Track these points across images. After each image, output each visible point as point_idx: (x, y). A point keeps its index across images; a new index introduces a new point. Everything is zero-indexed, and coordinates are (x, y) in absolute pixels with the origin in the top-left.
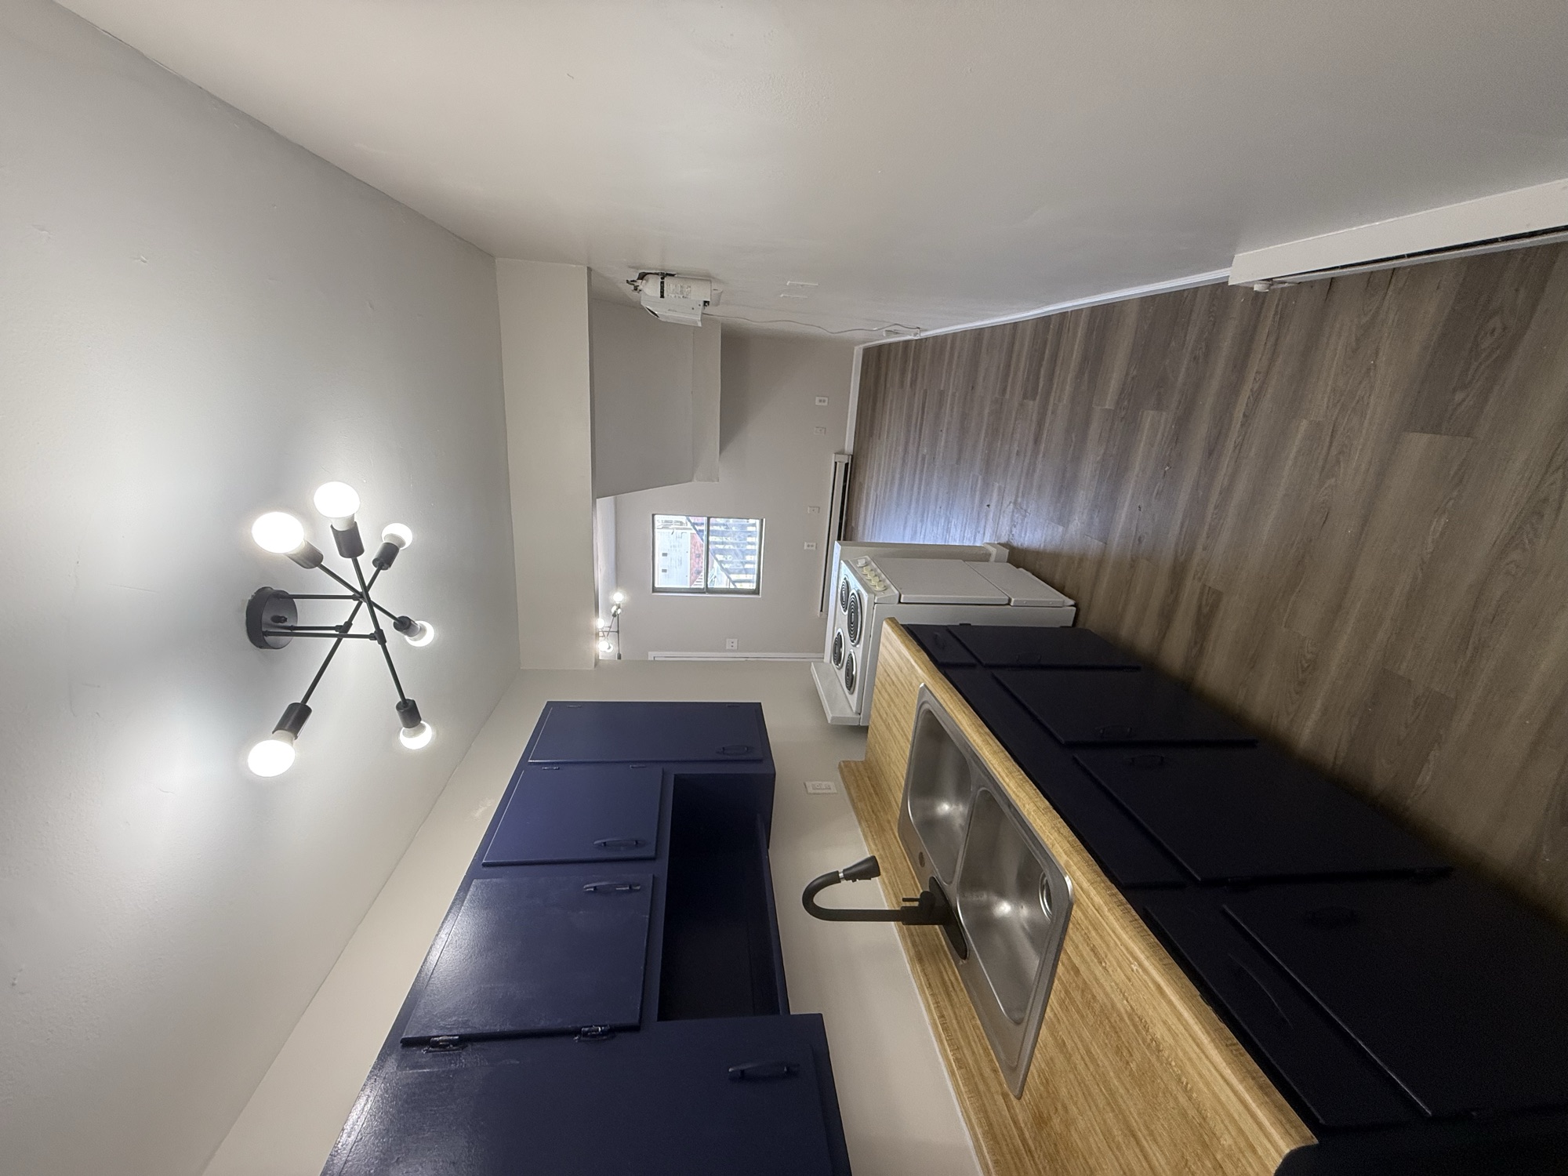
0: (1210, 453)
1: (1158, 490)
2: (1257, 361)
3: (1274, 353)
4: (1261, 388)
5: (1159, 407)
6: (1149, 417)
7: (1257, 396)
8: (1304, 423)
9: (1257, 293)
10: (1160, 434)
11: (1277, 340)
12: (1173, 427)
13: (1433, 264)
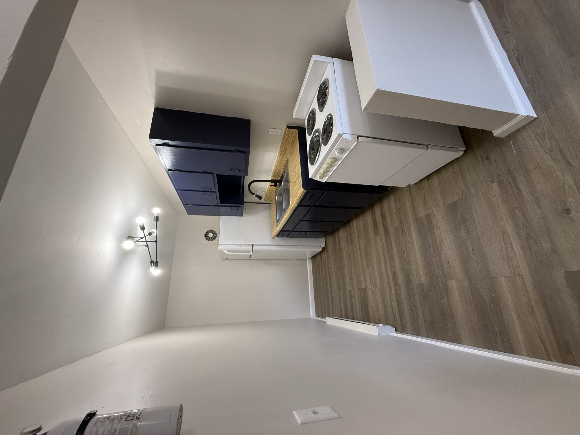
0: (394, 272)
1: (405, 253)
2: (395, 303)
3: (392, 306)
4: (390, 296)
5: (421, 286)
6: (424, 280)
7: (391, 294)
8: (378, 287)
9: (381, 323)
10: (415, 274)
11: (393, 310)
12: (411, 278)
13: (363, 321)
